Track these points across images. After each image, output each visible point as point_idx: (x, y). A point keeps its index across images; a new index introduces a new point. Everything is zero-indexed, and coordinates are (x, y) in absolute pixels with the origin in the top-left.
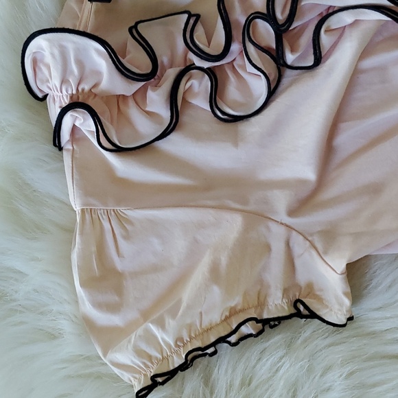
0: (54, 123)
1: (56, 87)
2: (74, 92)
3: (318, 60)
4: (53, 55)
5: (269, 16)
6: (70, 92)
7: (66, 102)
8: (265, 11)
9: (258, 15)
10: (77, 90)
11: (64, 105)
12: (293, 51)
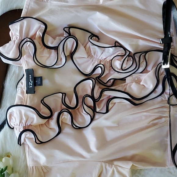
0: (18, 137)
1: (18, 124)
2: (24, 126)
3: (107, 111)
4: (17, 113)
5: (92, 97)
6: (23, 126)
7: (22, 130)
8: (91, 95)
9: (88, 96)
10: (26, 125)
11: (21, 131)
12: (99, 107)
